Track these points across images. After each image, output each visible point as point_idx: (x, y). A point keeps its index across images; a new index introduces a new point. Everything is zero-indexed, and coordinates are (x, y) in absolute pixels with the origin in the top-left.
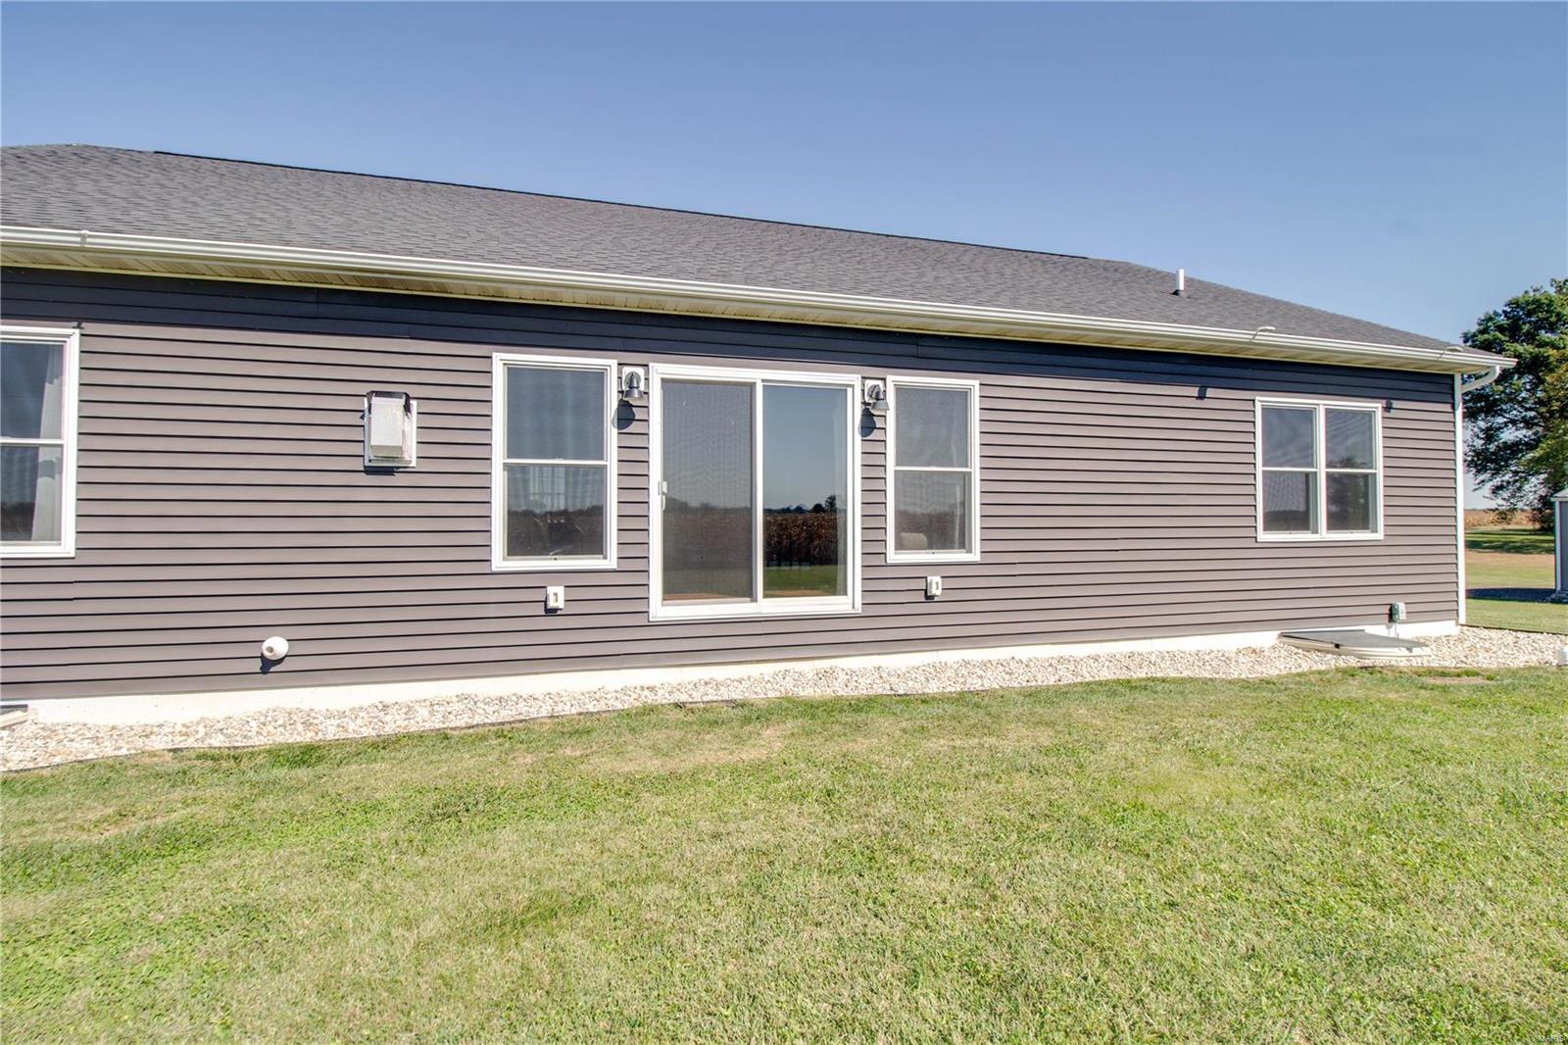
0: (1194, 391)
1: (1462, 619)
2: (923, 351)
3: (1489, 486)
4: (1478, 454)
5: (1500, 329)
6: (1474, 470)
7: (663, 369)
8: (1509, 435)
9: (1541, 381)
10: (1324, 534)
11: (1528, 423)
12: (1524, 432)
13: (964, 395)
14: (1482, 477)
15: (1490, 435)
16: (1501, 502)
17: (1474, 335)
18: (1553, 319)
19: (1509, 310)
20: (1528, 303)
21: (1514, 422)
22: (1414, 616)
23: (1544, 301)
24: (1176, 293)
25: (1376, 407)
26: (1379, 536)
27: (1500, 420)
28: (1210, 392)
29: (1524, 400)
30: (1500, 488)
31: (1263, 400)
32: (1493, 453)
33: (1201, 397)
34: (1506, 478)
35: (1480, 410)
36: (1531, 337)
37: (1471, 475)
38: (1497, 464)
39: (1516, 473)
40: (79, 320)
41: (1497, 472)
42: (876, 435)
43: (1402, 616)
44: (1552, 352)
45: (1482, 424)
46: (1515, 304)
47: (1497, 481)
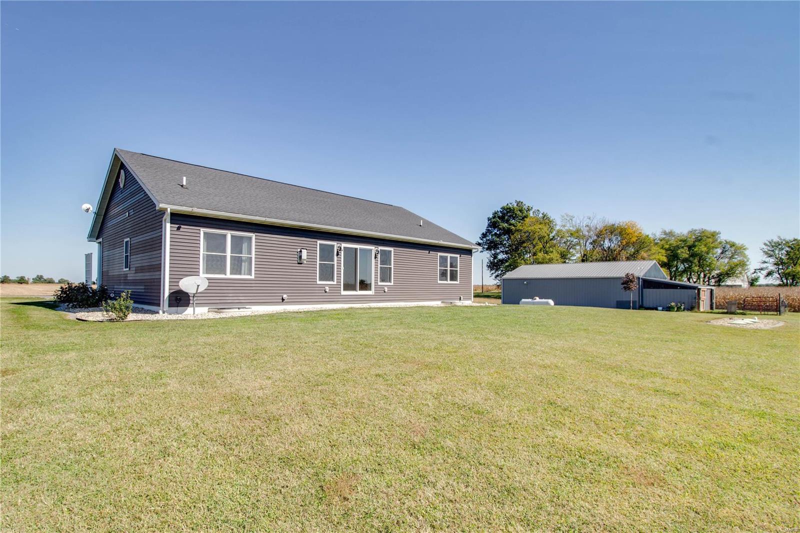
0: (428, 252)
1: (472, 300)
2: (385, 242)
3: (494, 275)
4: (491, 263)
5: (499, 217)
6: (490, 269)
7: (344, 245)
8: (501, 256)
9: (510, 237)
10: (449, 282)
11: (507, 253)
12: (505, 255)
13: (391, 251)
14: (492, 272)
15: (495, 256)
16: (498, 281)
17: (491, 219)
18: (514, 216)
19: (501, 210)
20: (507, 208)
21: (503, 252)
22: (464, 299)
23: (512, 208)
24: (421, 226)
25: (458, 256)
26: (458, 282)
27: (498, 251)
28: (431, 252)
29: (505, 244)
30: (498, 276)
31: (439, 254)
32: (496, 263)
33: (429, 253)
34: (500, 272)
35: (492, 247)
36: (507, 222)
37: (489, 271)
38: (497, 267)
39: (502, 271)
40: (254, 232)
41: (497, 270)
42: (377, 259)
43: (462, 299)
44: (513, 228)
45: (493, 252)
46: (503, 208)
47: (497, 273)
